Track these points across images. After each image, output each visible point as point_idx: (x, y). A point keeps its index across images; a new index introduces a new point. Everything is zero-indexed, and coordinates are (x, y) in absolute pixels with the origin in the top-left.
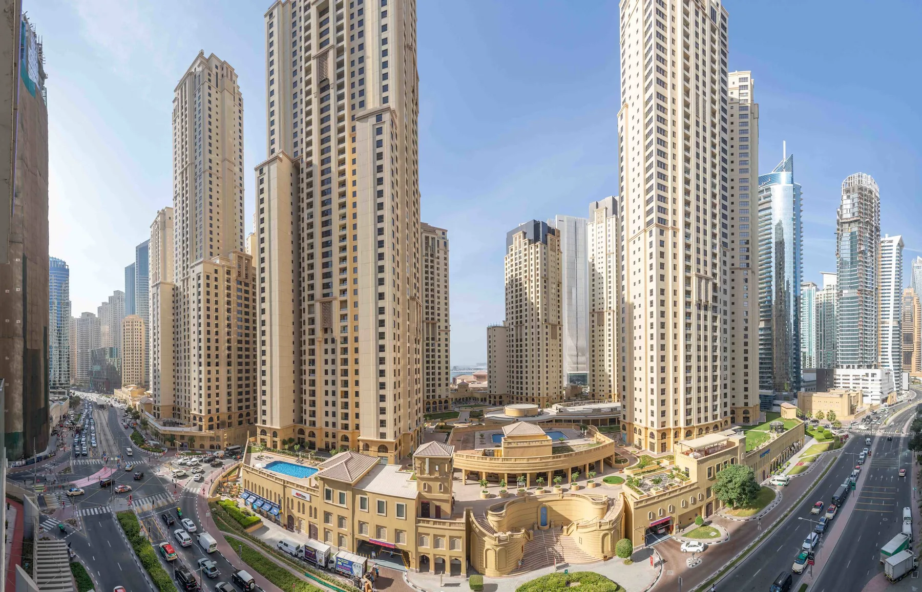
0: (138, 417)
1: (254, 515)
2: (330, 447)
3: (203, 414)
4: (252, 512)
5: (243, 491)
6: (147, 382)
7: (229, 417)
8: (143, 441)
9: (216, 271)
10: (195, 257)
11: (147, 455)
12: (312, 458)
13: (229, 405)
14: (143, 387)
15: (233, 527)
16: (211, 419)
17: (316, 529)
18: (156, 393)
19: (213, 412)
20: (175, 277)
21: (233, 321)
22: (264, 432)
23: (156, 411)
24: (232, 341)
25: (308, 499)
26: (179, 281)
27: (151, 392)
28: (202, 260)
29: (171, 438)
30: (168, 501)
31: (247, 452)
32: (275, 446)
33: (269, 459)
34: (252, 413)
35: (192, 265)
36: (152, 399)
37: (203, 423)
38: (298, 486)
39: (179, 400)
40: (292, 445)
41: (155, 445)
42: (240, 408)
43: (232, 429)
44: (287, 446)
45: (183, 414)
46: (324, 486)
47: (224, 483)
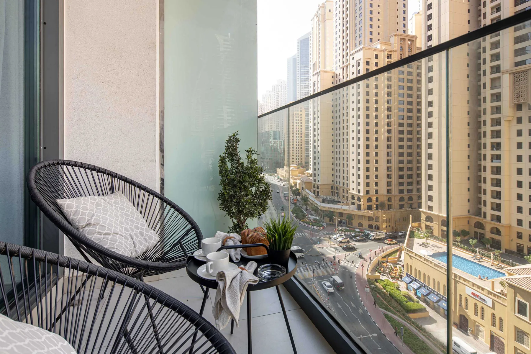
0: (299, 194)
1: (418, 302)
2: (525, 251)
3: (362, 194)
4: (415, 298)
5: (405, 275)
6: (307, 163)
7: (389, 200)
8: (304, 216)
9: (376, 57)
10: (354, 45)
11: (307, 228)
12: (495, 259)
13: (389, 188)
14: (303, 167)
15: (394, 308)
16: (369, 200)
18: (316, 172)
19: (372, 192)
20: (335, 66)
21: (394, 105)
22: (429, 218)
23: (316, 190)
24: (392, 124)
25: (489, 304)
26: (338, 68)
27: (311, 171)
28: (361, 47)
29: (330, 215)
30: (327, 272)
31: (410, 237)
33: (436, 248)
34: (415, 198)
35: (352, 52)
36: (312, 178)
37: (361, 203)
38: (474, 285)
39: (338, 180)
40: (466, 238)
41: (315, 220)
42: (401, 191)
43: (392, 212)
44: (458, 239)
45: (341, 193)
46: (515, 296)
47: (383, 263)
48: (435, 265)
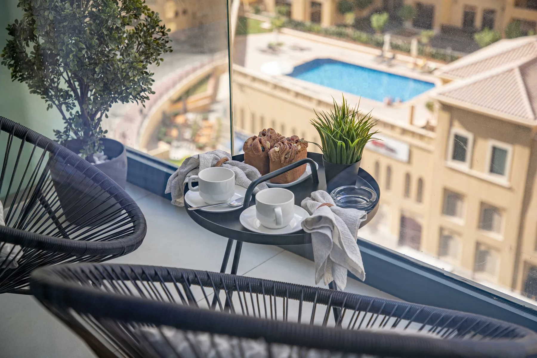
2: (478, 22)
12: (421, 53)
17: (418, 228)
25: (403, 155)
32: (316, 17)
40: (365, 13)
44: (350, 18)
46: (451, 125)
47: (176, 115)
48: (297, 94)
